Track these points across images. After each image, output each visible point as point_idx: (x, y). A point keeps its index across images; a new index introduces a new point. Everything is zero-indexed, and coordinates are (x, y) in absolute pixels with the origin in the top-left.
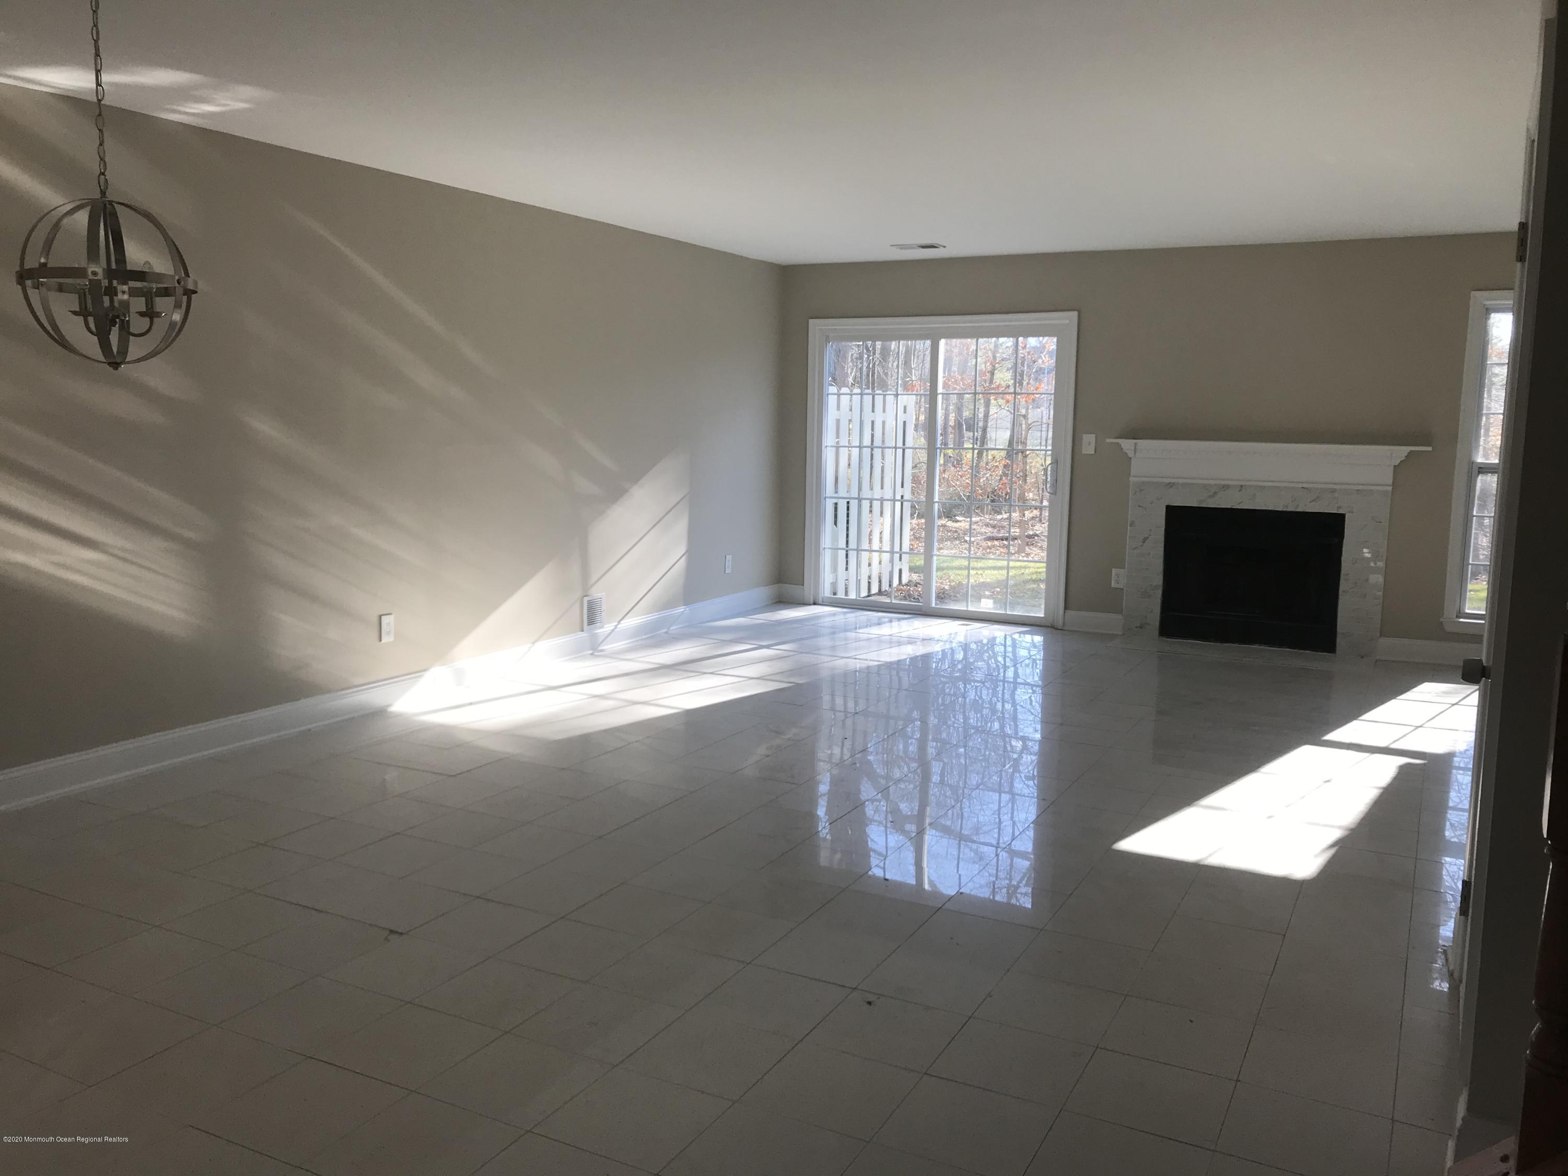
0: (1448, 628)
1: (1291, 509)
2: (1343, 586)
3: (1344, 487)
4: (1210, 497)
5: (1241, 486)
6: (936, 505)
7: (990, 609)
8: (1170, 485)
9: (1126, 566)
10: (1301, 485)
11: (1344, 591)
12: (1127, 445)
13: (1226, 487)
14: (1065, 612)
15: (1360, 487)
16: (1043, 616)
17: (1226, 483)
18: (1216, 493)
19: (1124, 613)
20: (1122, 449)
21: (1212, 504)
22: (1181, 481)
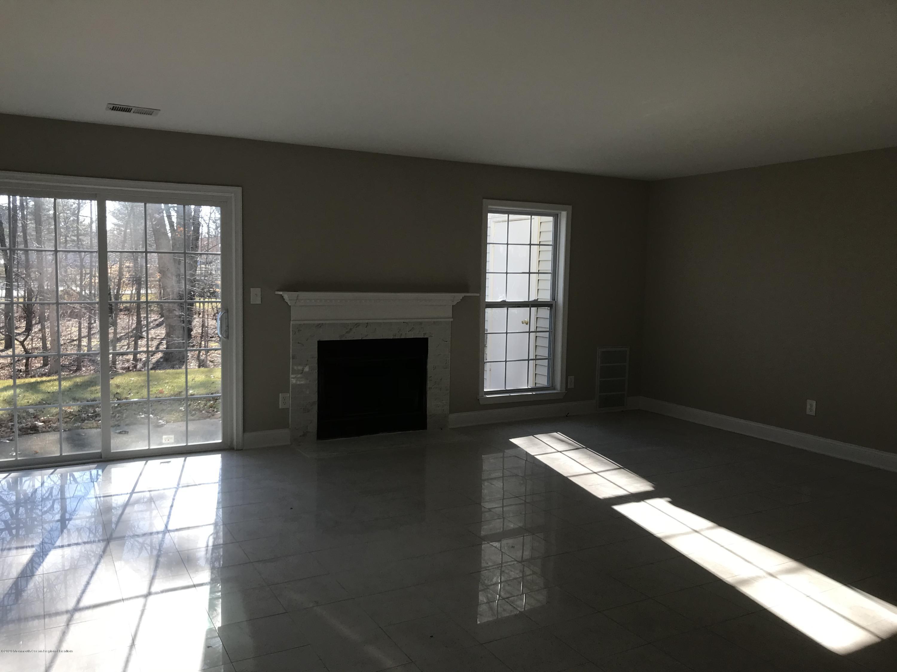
0: (481, 402)
1: (397, 337)
2: (429, 384)
3: (427, 320)
4: (347, 332)
5: (367, 323)
6: (111, 356)
7: (172, 443)
8: (319, 326)
9: (290, 391)
10: (403, 321)
11: (429, 388)
12: (286, 296)
13: (357, 325)
14: (243, 434)
15: (435, 320)
16: (220, 441)
17: (356, 322)
18: (351, 329)
19: (290, 427)
20: (284, 299)
21: (350, 337)
22: (328, 322)
